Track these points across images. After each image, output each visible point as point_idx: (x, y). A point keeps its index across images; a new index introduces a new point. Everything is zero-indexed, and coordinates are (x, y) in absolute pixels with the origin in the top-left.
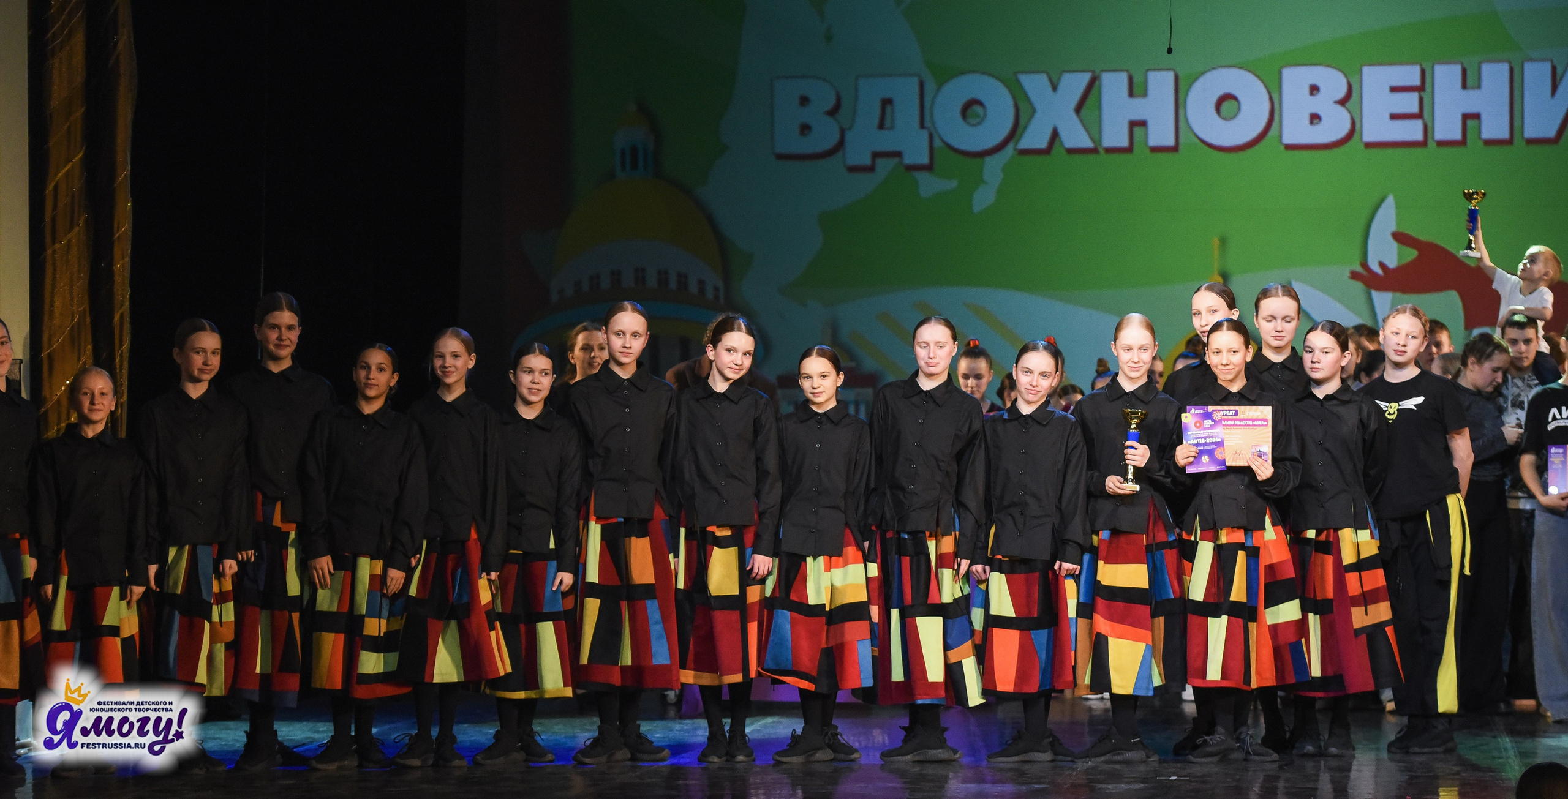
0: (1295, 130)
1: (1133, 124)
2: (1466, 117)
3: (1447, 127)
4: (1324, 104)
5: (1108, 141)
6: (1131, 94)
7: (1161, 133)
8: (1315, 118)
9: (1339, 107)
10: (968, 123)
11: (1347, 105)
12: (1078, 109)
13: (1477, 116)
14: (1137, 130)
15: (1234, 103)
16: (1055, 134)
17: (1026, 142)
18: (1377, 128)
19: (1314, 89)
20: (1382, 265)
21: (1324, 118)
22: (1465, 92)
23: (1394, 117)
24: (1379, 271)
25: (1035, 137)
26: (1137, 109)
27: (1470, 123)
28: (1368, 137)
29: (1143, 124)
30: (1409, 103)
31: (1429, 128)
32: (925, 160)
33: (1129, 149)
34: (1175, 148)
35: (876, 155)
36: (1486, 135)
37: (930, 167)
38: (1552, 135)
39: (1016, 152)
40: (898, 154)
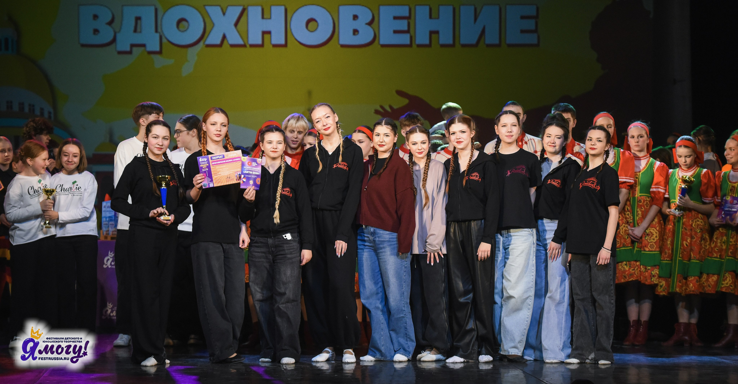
0: (346, 37)
1: (264, 33)
2: (431, 32)
3: (422, 38)
4: (360, 25)
5: (250, 42)
6: (263, 17)
7: (278, 38)
8: (356, 32)
9: (368, 26)
10: (180, 31)
11: (372, 25)
12: (236, 24)
13: (437, 33)
14: (267, 36)
15: (315, 23)
16: (224, 37)
17: (209, 41)
18: (387, 37)
19: (355, 17)
20: (391, 107)
21: (360, 32)
22: (431, 20)
23: (395, 32)
24: (389, 110)
25: (214, 38)
26: (266, 25)
27: (433, 36)
28: (382, 42)
29: (269, 33)
30: (403, 25)
31: (413, 38)
32: (158, 49)
33: (262, 46)
34: (285, 45)
35: (132, 46)
36: (441, 42)
37: (160, 52)
38: (474, 42)
39: (205, 46)
40: (144, 46)
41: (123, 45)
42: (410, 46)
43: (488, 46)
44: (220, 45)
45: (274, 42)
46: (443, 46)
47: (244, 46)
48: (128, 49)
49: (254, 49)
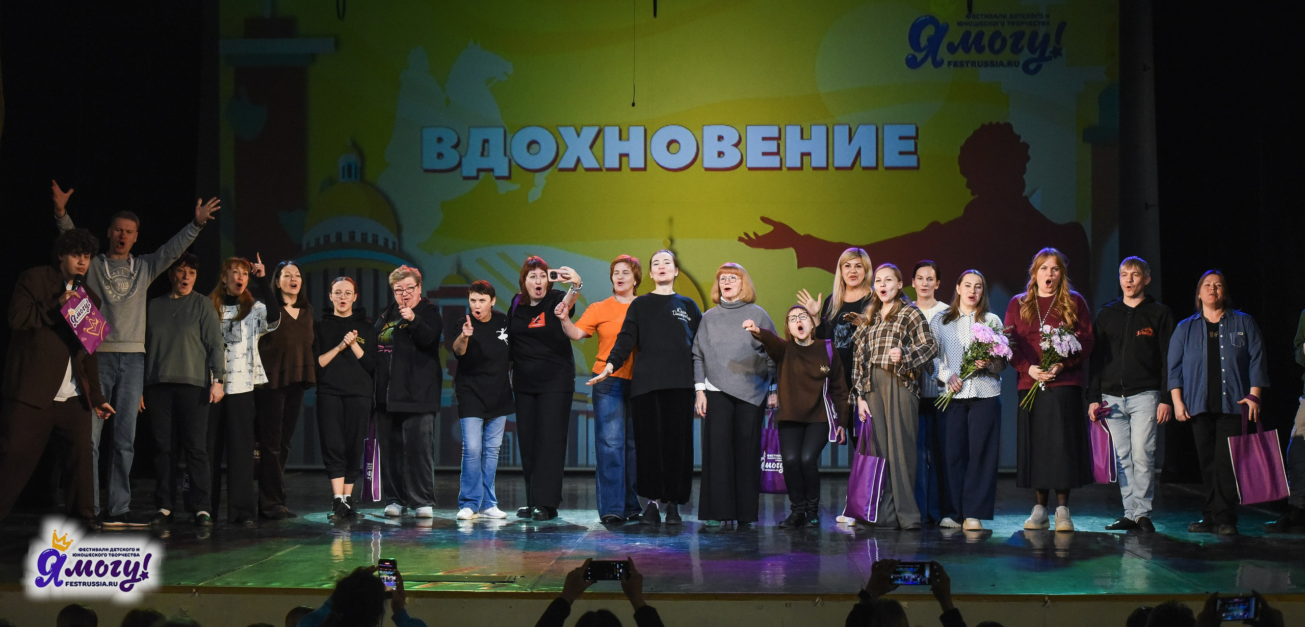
0: (710, 159)
1: (621, 156)
2: (803, 155)
3: (793, 160)
4: (726, 146)
5: (607, 166)
6: (620, 139)
7: (637, 160)
8: (721, 154)
9: (734, 147)
10: (531, 154)
11: (739, 147)
12: (591, 147)
13: (809, 154)
14: (624, 159)
15: (677, 144)
16: (578, 160)
17: (562, 165)
18: (755, 159)
19: (720, 138)
20: (755, 234)
21: (725, 154)
22: (802, 141)
23: (764, 154)
24: (753, 237)
25: (568, 161)
26: (624, 147)
27: (805, 158)
28: (751, 164)
29: (627, 155)
30: (772, 146)
31: (783, 160)
32: (507, 174)
33: (619, 169)
34: (645, 169)
35: (479, 170)
36: (814, 165)
37: (509, 178)
38: (849, 165)
39: (557, 169)
40: (492, 170)
41: (469, 169)
42: (780, 169)
43: (864, 168)
44: (574, 169)
45: (633, 165)
46: (815, 169)
47: (600, 170)
48: (475, 174)
49: (610, 173)
